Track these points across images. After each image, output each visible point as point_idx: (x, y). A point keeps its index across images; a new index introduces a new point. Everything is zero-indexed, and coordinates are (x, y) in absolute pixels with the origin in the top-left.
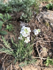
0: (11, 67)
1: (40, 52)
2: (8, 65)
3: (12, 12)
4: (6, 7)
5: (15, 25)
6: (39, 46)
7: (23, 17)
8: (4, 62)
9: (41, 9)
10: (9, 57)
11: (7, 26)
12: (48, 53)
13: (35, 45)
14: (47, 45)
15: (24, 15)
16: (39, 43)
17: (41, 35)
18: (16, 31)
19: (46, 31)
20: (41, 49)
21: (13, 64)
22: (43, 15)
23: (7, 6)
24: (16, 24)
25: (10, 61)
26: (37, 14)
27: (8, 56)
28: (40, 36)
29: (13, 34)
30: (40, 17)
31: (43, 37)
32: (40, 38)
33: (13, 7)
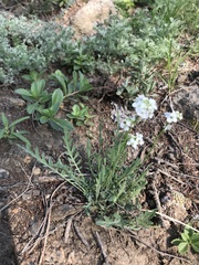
0: (68, 228)
1: (162, 204)
2: (61, 221)
3: (92, 73)
4: (78, 54)
5: (95, 111)
6: (163, 185)
7: (125, 91)
8: (51, 205)
9: (183, 78)
10: (65, 198)
11: (75, 108)
12: (189, 211)
13: (150, 180)
14: (190, 189)
15: (130, 85)
16: (163, 175)
17: (175, 154)
18: (95, 129)
19: (193, 146)
20: (169, 194)
21: (73, 221)
22: (188, 95)
23: (80, 51)
24: (99, 110)
25: (69, 209)
26: (168, 89)
27: (65, 195)
28: (172, 156)
29: (86, 136)
30: (176, 100)
31: (181, 160)
32: (168, 163)
33: (97, 58)
